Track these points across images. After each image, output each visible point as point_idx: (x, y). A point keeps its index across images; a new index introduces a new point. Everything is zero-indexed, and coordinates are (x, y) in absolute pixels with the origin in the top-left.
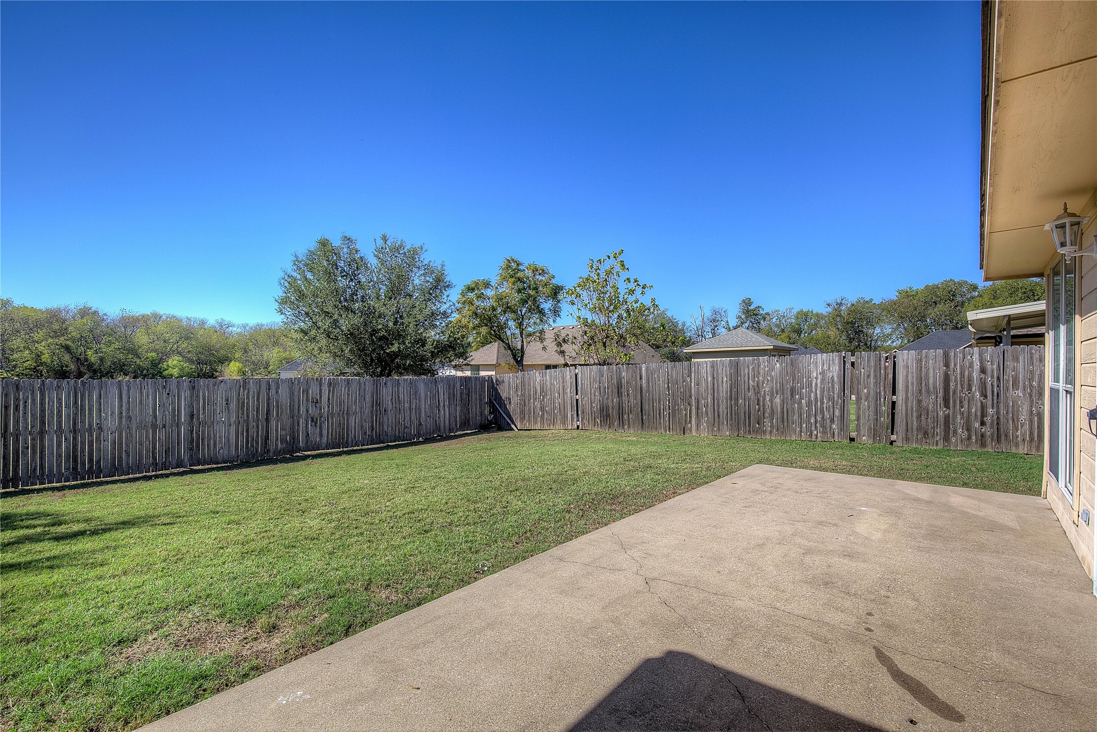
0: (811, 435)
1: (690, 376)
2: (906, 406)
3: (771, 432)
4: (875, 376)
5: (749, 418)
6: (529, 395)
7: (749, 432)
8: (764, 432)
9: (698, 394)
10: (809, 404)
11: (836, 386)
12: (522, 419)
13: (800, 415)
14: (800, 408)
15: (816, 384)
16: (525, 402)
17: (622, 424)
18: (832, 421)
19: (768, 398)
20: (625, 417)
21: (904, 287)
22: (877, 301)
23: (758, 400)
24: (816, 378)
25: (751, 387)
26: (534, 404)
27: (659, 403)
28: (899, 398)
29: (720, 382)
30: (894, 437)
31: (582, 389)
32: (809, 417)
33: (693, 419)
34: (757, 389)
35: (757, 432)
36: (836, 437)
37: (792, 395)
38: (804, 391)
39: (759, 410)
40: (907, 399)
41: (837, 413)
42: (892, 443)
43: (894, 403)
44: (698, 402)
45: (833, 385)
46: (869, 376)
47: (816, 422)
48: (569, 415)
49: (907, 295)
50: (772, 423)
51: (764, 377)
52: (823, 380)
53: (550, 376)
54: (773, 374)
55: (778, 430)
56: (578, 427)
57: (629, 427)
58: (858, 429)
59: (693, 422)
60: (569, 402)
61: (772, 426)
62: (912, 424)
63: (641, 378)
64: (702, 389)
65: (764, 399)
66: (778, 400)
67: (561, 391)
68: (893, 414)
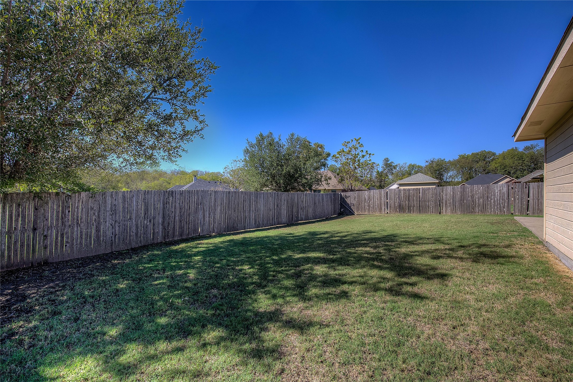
0: (495, 213)
1: (443, 192)
2: (534, 202)
3: (478, 212)
4: (521, 192)
5: (469, 207)
6: (362, 200)
7: (469, 212)
8: (476, 212)
9: (446, 199)
10: (494, 202)
11: (506, 195)
12: (358, 211)
13: (491, 206)
14: (491, 203)
15: (497, 194)
16: (359, 203)
17: (410, 211)
18: (504, 207)
19: (477, 200)
20: (411, 208)
21: (462, 153)
22: (447, 160)
23: (473, 201)
24: (497, 192)
25: (470, 196)
26: (364, 204)
27: (428, 203)
28: (531, 199)
29: (456, 194)
30: (528, 213)
31: (390, 197)
32: (494, 206)
33: (444, 208)
34: (472, 196)
35: (472, 212)
36: (506, 213)
37: (487, 198)
38: (492, 197)
39: (473, 204)
40: (534, 199)
41: (506, 205)
42: (527, 214)
43: (528, 201)
44: (446, 202)
45: (504, 195)
46: (519, 191)
47: (497, 208)
48: (383, 208)
49: (463, 157)
50: (479, 209)
51: (476, 192)
52: (500, 193)
53: (373, 193)
54: (479, 191)
55: (481, 211)
56: (387, 213)
57: (413, 212)
58: (514, 210)
59: (444, 210)
60: (383, 203)
61: (479, 210)
62: (536, 208)
63: (420, 193)
64: (448, 197)
65: (475, 200)
66: (481, 200)
67: (379, 199)
68: (528, 205)
